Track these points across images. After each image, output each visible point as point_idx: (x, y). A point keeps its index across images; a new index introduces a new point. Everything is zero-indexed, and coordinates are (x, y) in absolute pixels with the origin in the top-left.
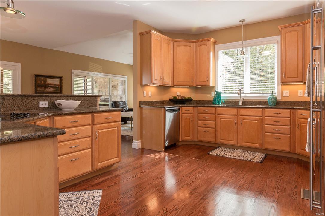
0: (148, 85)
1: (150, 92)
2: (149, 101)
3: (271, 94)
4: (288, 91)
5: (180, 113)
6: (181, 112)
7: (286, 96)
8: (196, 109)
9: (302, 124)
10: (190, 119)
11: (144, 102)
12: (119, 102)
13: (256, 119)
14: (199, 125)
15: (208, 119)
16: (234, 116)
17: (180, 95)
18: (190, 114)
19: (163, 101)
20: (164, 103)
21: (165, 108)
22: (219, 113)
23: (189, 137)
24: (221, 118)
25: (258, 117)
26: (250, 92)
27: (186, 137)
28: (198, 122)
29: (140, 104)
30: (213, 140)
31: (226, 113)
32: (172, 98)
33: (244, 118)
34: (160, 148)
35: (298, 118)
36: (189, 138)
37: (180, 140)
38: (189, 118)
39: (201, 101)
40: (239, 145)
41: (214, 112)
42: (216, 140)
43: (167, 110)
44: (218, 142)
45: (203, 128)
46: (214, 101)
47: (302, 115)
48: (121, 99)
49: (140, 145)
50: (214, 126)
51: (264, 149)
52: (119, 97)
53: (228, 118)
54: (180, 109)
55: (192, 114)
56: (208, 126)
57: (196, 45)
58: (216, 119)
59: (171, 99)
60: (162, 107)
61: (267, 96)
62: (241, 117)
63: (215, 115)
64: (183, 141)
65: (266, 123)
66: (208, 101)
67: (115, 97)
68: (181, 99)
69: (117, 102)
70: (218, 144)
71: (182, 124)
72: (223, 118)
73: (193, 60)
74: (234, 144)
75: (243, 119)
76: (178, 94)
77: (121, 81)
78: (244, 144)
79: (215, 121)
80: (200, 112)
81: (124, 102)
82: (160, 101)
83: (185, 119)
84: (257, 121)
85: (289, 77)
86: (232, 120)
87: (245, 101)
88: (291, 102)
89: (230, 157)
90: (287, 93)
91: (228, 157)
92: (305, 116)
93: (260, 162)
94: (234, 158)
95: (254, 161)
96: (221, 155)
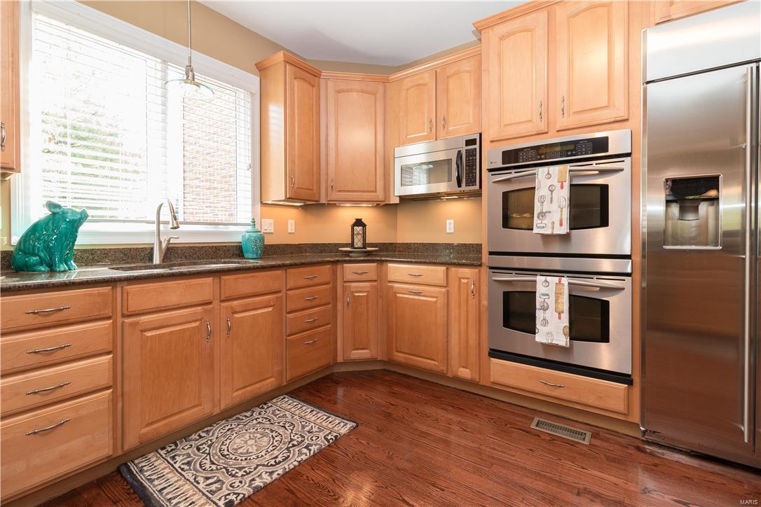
4: (272, 221)
7: (267, 231)
9: (356, 294)
13: (269, 300)
16: (200, 308)
24: (143, 332)
25: (272, 296)
41: (99, 311)
58: (113, 346)
62: (226, 307)
63: (110, 322)
75: (235, 312)
78: (237, 396)
79: (110, 353)
84: (270, 309)
85: (300, 186)
86: (197, 324)
87: (173, 248)
88: (278, 246)
89: (281, 472)
90: (271, 224)
91: (275, 476)
92: (364, 275)
93: (357, 426)
94: (296, 463)
95: (344, 431)
96: (246, 490)
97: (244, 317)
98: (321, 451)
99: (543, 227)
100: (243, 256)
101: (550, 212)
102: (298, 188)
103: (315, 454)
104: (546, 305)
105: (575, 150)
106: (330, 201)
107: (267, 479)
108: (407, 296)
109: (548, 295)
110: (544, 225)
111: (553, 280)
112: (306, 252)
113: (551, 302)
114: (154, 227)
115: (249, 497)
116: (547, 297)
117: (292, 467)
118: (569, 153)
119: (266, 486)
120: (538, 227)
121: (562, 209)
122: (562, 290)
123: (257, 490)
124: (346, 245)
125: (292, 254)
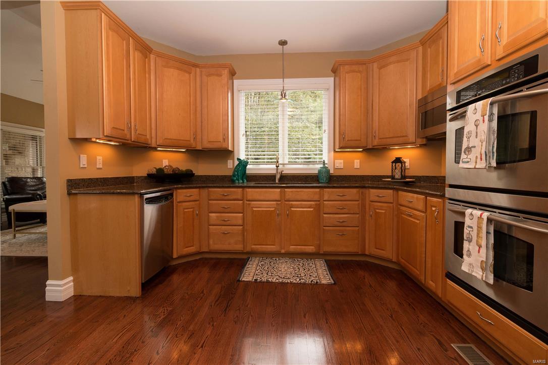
0: (94, 140)
1: (100, 159)
2: (97, 179)
3: (322, 165)
4: (342, 161)
5: (174, 203)
6: (176, 199)
7: (339, 167)
8: (205, 192)
9: (377, 211)
10: (193, 212)
11: (83, 180)
12: (24, 180)
13: (311, 205)
14: (212, 222)
15: (228, 210)
16: (275, 202)
17: (171, 166)
18: (193, 203)
19: (133, 177)
20: (135, 181)
21: (142, 195)
22: (249, 198)
23: (192, 246)
24: (252, 208)
25: (313, 203)
26: (289, 162)
27: (187, 247)
28: (209, 215)
29: (68, 186)
30: (239, 247)
31: (262, 198)
32: (154, 171)
33: (292, 204)
34: (129, 288)
35: (371, 201)
36: (192, 249)
37: (175, 256)
38: (192, 210)
39: (209, 176)
40: (283, 251)
41: (239, 197)
42: (244, 248)
43: (146, 199)
44: (248, 249)
45: (220, 227)
46: (234, 175)
47: (377, 197)
48: (33, 174)
49: (72, 289)
50: (240, 222)
51: (322, 253)
52: (30, 170)
53: (265, 206)
54: (174, 194)
55: (197, 202)
56: (228, 223)
57: (201, 72)
58: (243, 211)
59: (151, 172)
60: (134, 194)
61: (315, 168)
62: (287, 204)
63: (242, 202)
64: (179, 257)
65: (326, 210)
66: (222, 176)
67: (17, 169)
68: (172, 173)
69: (20, 179)
70: (248, 253)
71: (178, 224)
72: (258, 206)
73: (196, 100)
74: (275, 250)
75: (291, 207)
76: (165, 163)
77: (34, 138)
78: (292, 248)
79: (242, 213)
80: (212, 198)
81: (40, 179)
82: (125, 177)
83: (184, 213)
84: (312, 209)
85: (350, 139)
86: (273, 209)
87: (283, 176)
88: (345, 176)
89: (281, 281)
90: (341, 163)
91: (277, 281)
92: (383, 198)
93: (334, 284)
94: (289, 282)
95: (324, 282)
96: (264, 279)
97: (296, 211)
98: (304, 284)
99: (468, 162)
100: (318, 180)
101: (475, 147)
102: (348, 140)
103: (301, 283)
104: (470, 237)
105: (509, 77)
106: (374, 146)
107: (274, 280)
108: (406, 217)
109: (472, 228)
110: (469, 160)
111: (477, 213)
112: (368, 181)
113: (474, 234)
114: (274, 166)
115: (264, 282)
116: (472, 230)
117: (286, 282)
118: (504, 82)
119: (272, 282)
120: (463, 162)
121: (482, 142)
122: (482, 225)
123: (268, 282)
124: (388, 177)
125: (356, 181)
